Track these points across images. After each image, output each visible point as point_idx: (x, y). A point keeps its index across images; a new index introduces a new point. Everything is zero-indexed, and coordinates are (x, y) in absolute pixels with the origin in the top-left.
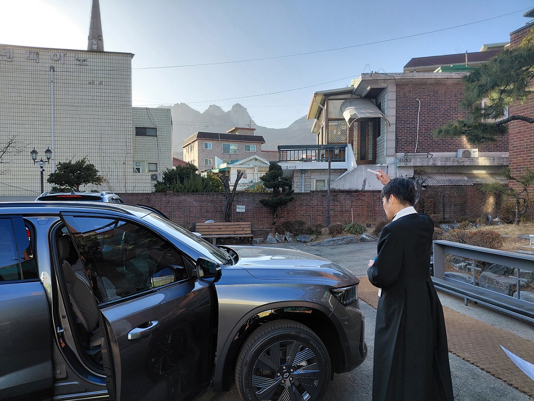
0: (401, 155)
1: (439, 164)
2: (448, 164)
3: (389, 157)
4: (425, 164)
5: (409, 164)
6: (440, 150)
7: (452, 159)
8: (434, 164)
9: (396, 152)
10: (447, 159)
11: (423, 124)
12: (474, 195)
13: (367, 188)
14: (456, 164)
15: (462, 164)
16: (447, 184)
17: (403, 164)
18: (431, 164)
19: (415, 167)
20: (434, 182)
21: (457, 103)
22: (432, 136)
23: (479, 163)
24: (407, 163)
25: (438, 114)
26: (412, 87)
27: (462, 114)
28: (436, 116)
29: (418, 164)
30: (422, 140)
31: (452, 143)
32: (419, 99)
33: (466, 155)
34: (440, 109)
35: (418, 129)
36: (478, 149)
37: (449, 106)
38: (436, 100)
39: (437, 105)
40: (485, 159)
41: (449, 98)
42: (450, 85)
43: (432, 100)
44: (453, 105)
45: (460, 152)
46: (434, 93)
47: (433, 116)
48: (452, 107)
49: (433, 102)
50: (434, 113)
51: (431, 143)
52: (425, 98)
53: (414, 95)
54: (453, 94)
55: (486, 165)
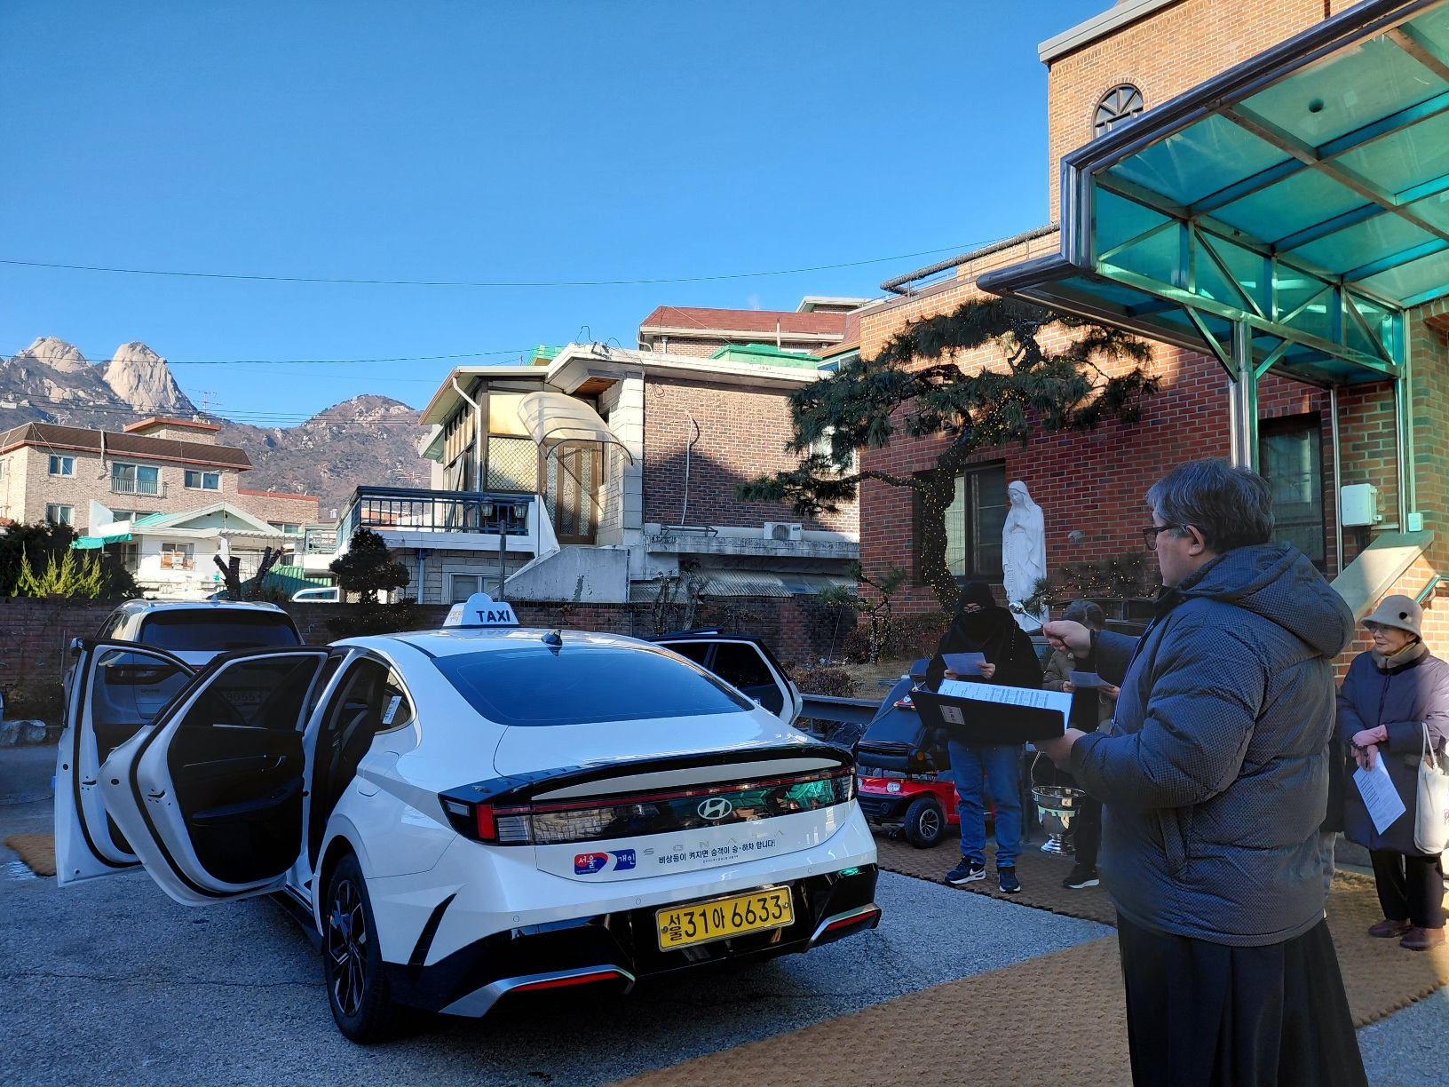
0: (654, 528)
1: (730, 550)
2: (748, 551)
3: (630, 531)
4: (703, 550)
5: (671, 549)
6: (728, 522)
7: (754, 542)
8: (720, 551)
9: (644, 521)
10: (745, 542)
11: (698, 464)
12: (794, 618)
13: (585, 597)
14: (761, 552)
15: (772, 553)
16: (745, 592)
17: (658, 548)
18: (713, 549)
19: (681, 555)
20: (721, 588)
21: (762, 429)
22: (714, 492)
23: (804, 551)
24: (667, 545)
25: (727, 447)
26: (677, 385)
27: (772, 451)
28: (723, 450)
29: (689, 550)
30: (694, 498)
31: (752, 508)
32: (690, 412)
33: (780, 535)
34: (730, 437)
35: (688, 475)
36: (799, 525)
37: (747, 431)
38: (722, 418)
39: (725, 429)
40: (815, 544)
41: (747, 417)
42: (750, 388)
43: (715, 415)
44: (755, 431)
45: (768, 529)
46: (718, 403)
47: (716, 451)
48: (753, 436)
49: (717, 421)
50: (718, 444)
51: (711, 506)
52: (702, 412)
53: (679, 401)
54: (756, 409)
55: (817, 556)
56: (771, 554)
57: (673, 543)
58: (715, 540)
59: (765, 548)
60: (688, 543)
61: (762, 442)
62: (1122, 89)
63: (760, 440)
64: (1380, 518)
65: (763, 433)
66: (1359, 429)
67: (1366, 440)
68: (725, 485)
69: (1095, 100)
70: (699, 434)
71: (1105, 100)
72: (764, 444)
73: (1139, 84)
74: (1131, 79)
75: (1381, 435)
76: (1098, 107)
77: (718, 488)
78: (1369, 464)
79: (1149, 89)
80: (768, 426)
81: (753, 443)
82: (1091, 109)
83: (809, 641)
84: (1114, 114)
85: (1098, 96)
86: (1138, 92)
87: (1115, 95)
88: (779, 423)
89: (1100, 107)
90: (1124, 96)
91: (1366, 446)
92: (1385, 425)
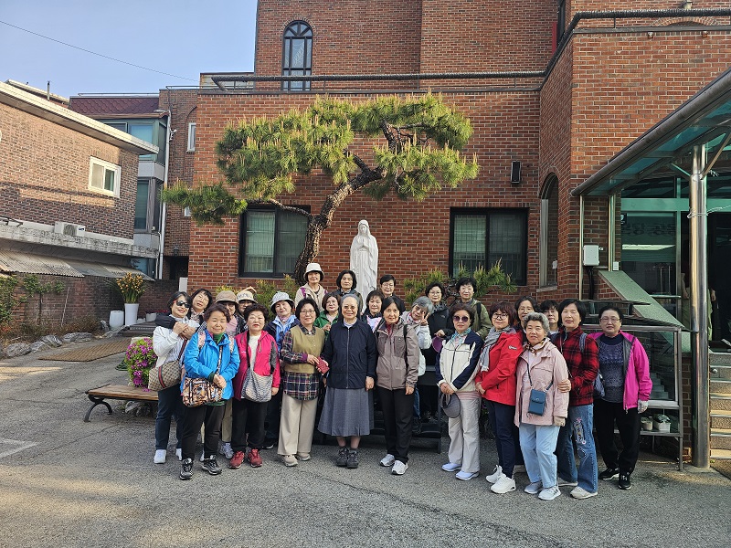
1: (31, 239)
2: (45, 241)
7: (50, 235)
8: (23, 238)
10: (44, 233)
12: (84, 292)
14: (56, 243)
15: (65, 244)
16: (46, 271)
18: (17, 237)
23: (88, 245)
31: (46, 210)
33: (70, 231)
36: (84, 227)
40: (96, 242)
43: (19, 134)
44: (51, 153)
45: (60, 227)
48: (50, 157)
55: (97, 250)
56: (63, 245)
58: (19, 230)
59: (59, 240)
61: (56, 163)
62: (301, 23)
63: (54, 161)
65: (57, 156)
67: (592, 224)
71: (291, 26)
74: (307, 20)
75: (599, 222)
76: (287, 28)
78: (593, 236)
79: (317, 29)
81: (49, 162)
82: (283, 27)
83: (94, 308)
84: (296, 35)
85: (288, 22)
86: (310, 28)
87: (297, 25)
88: (69, 153)
89: (289, 28)
90: (303, 28)
91: (591, 227)
92: (601, 218)
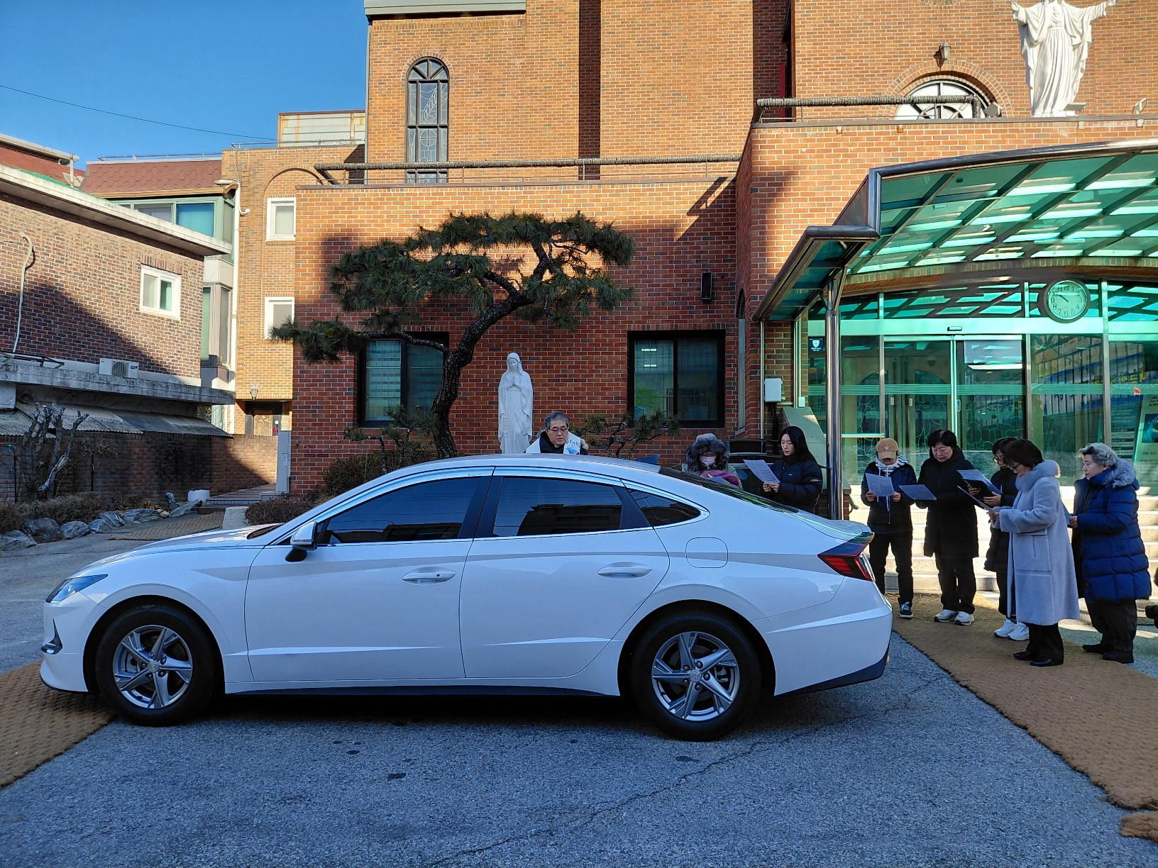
1: (74, 384)
2: (92, 386)
4: (47, 381)
5: (12, 378)
10: (89, 376)
11: (33, 291)
12: (143, 454)
14: (104, 388)
15: (115, 390)
18: (57, 382)
21: (98, 264)
22: (50, 322)
23: (143, 390)
24: (8, 374)
25: (63, 276)
26: (11, 202)
27: (107, 288)
28: (59, 279)
29: (32, 380)
30: (28, 326)
31: (87, 343)
32: (26, 233)
33: (119, 370)
34: (66, 267)
35: (21, 301)
36: (136, 364)
37: (84, 264)
38: (60, 246)
39: (62, 259)
40: (154, 384)
41: (84, 250)
42: (88, 222)
43: (52, 242)
44: (91, 265)
45: (106, 365)
46: (55, 231)
47: (53, 279)
48: (90, 270)
49: (54, 249)
50: (54, 272)
51: (46, 336)
52: (39, 237)
53: (14, 220)
54: (93, 243)
55: (155, 395)
56: (113, 391)
57: (15, 372)
58: (59, 372)
59: (108, 384)
60: (29, 373)
61: (98, 277)
62: (432, 61)
63: (96, 275)
64: (784, 398)
65: (99, 268)
66: (771, 346)
67: (775, 353)
68: (61, 316)
69: (410, 61)
70: (34, 259)
71: (417, 64)
72: (100, 279)
73: (446, 62)
74: (440, 56)
75: (783, 351)
76: (411, 67)
77: (53, 318)
78: (776, 367)
79: (454, 69)
80: (103, 262)
81: (89, 277)
82: (406, 67)
84: (424, 78)
85: (413, 59)
86: (445, 68)
87: (426, 63)
88: (114, 262)
89: (414, 68)
90: (434, 67)
91: (775, 357)
92: (786, 346)
